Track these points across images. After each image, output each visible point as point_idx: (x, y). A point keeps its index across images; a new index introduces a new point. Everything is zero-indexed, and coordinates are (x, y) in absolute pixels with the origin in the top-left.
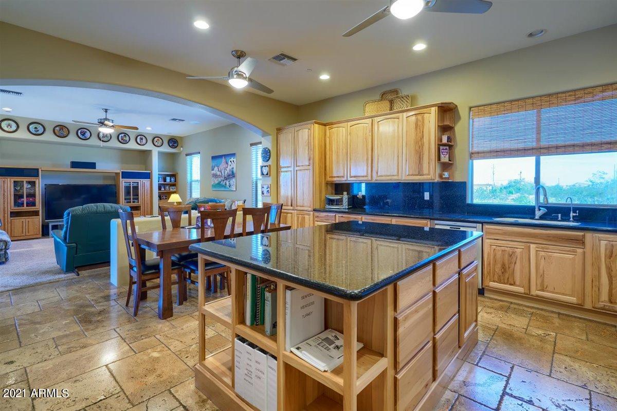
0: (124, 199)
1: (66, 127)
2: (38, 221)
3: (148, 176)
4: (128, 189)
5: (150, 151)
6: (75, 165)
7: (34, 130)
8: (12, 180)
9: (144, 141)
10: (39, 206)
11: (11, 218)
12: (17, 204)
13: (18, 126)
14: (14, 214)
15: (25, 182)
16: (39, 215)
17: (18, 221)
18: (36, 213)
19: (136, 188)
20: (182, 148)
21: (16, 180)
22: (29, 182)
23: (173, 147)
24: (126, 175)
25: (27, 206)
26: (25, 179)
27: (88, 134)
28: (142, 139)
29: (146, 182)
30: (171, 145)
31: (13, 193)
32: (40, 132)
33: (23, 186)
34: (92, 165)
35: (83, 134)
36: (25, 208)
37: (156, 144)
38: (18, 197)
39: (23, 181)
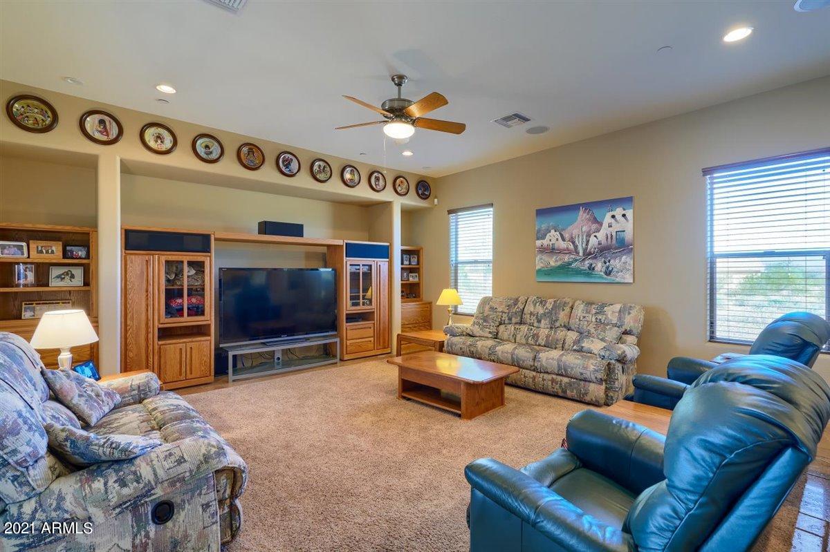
0: (349, 297)
1: (259, 149)
2: (205, 347)
3: (385, 252)
4: (355, 276)
5: (390, 203)
6: (267, 227)
7: (203, 150)
8: (163, 259)
9: (381, 182)
10: (210, 317)
11: (160, 343)
12: (171, 311)
13: (175, 143)
14: (165, 333)
15: (186, 264)
16: (209, 335)
17: (174, 347)
18: (201, 331)
19: (368, 276)
20: (436, 200)
21: (170, 258)
22: (191, 264)
23: (424, 197)
24: (354, 250)
25: (189, 315)
26: (186, 257)
27: (294, 166)
28: (377, 179)
29: (383, 263)
30: (420, 192)
31: (163, 288)
32: (214, 156)
33: (182, 271)
34: (297, 230)
35: (288, 163)
36: (187, 320)
37: (399, 189)
38: (172, 294)
39: (182, 262)
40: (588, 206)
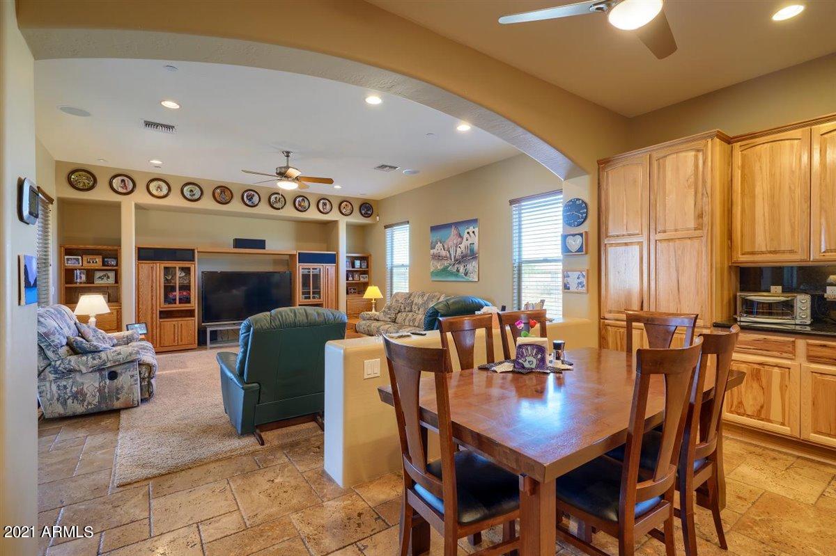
0: (301, 293)
2: (193, 323)
3: (333, 259)
4: (306, 278)
5: (335, 223)
6: (239, 243)
7: (189, 193)
8: (163, 266)
9: (328, 206)
10: (194, 304)
11: (161, 320)
12: (168, 300)
13: (170, 189)
14: (165, 314)
15: (177, 269)
16: (194, 316)
17: (169, 323)
18: (190, 313)
19: (316, 277)
20: (378, 217)
21: (167, 265)
22: (182, 269)
23: (366, 215)
24: (305, 258)
25: (180, 303)
26: (177, 265)
27: (256, 199)
28: (325, 204)
29: (330, 267)
30: (363, 212)
31: (162, 285)
32: (196, 197)
33: (175, 274)
34: (260, 244)
35: (250, 198)
36: (178, 306)
37: (344, 211)
38: (169, 289)
39: (175, 268)
40: (457, 224)
